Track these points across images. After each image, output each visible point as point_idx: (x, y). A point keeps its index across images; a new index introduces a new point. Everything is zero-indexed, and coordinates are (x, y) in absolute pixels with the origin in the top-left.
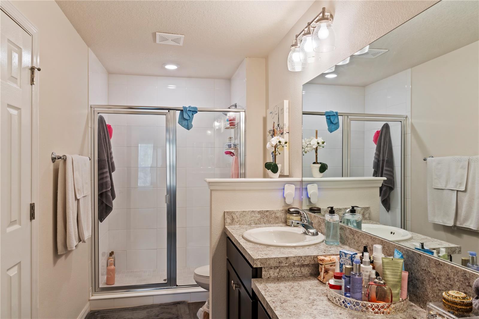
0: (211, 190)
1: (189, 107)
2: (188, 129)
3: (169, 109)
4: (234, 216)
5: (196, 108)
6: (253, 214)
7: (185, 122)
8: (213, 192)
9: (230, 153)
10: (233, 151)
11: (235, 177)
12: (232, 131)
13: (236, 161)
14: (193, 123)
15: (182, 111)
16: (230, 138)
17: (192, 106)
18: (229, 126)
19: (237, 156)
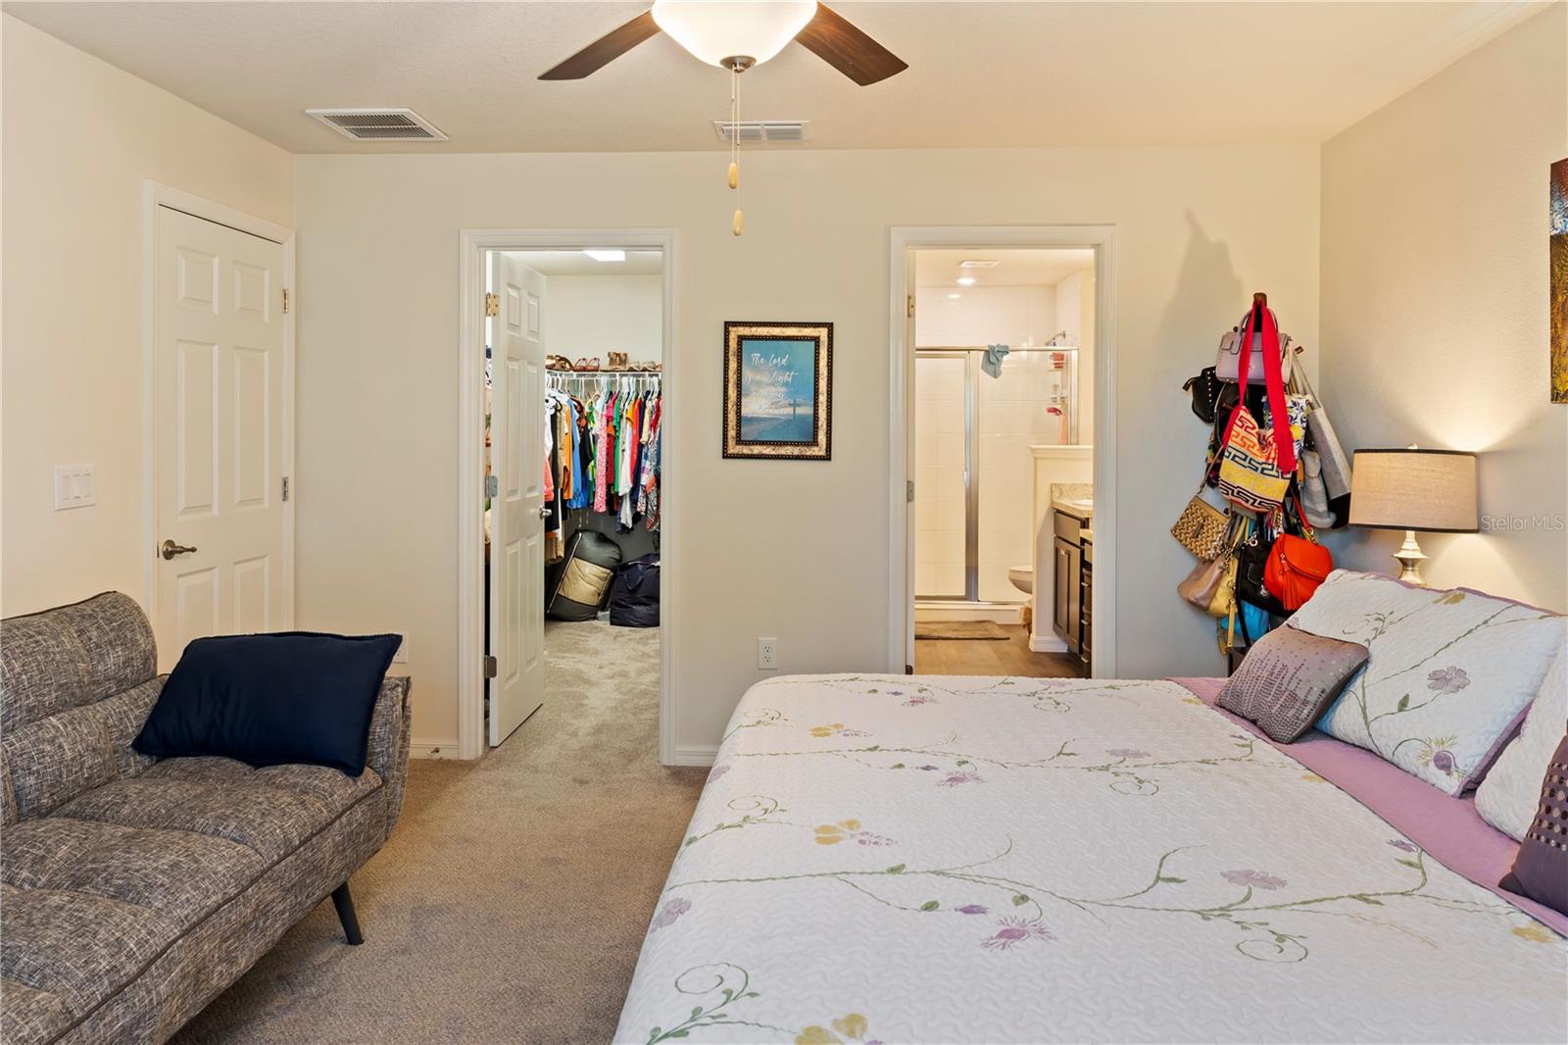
0: (1035, 459)
1: (998, 345)
2: (995, 377)
3: (969, 350)
4: (1063, 489)
5: (1007, 347)
6: (1085, 488)
7: (991, 367)
8: (1039, 461)
9: (1055, 410)
10: (1058, 407)
11: (1063, 444)
12: (1059, 373)
13: (1065, 424)
14: (1003, 366)
15: (987, 352)
16: (1056, 386)
17: (1002, 344)
18: (1053, 367)
19: (1066, 415)
